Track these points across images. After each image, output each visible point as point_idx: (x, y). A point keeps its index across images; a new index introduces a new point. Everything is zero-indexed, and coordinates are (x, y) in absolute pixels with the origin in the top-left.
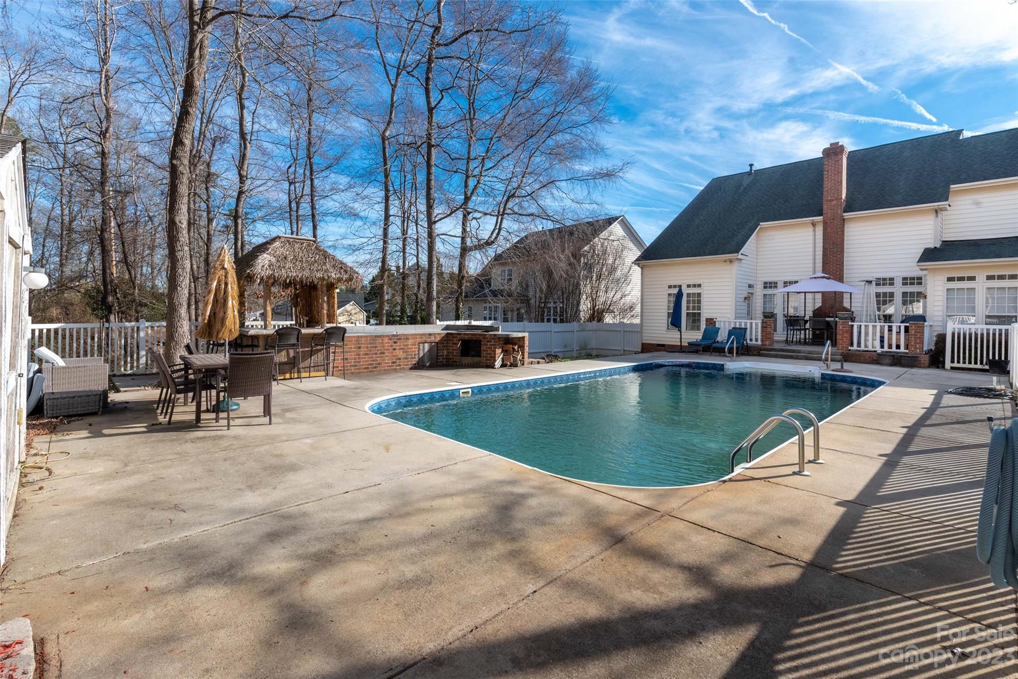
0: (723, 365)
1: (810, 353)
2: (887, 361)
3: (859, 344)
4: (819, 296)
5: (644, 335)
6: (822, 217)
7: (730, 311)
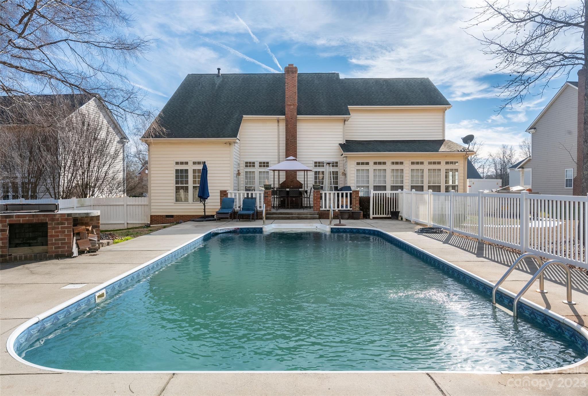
0: (262, 228)
1: (299, 214)
2: (347, 216)
3: (325, 207)
4: (284, 173)
5: (152, 207)
6: (284, 116)
7: (229, 185)
